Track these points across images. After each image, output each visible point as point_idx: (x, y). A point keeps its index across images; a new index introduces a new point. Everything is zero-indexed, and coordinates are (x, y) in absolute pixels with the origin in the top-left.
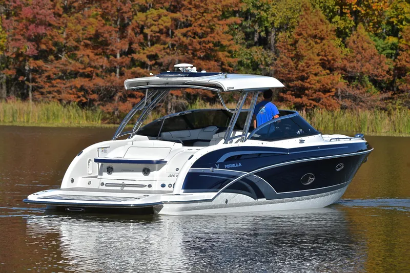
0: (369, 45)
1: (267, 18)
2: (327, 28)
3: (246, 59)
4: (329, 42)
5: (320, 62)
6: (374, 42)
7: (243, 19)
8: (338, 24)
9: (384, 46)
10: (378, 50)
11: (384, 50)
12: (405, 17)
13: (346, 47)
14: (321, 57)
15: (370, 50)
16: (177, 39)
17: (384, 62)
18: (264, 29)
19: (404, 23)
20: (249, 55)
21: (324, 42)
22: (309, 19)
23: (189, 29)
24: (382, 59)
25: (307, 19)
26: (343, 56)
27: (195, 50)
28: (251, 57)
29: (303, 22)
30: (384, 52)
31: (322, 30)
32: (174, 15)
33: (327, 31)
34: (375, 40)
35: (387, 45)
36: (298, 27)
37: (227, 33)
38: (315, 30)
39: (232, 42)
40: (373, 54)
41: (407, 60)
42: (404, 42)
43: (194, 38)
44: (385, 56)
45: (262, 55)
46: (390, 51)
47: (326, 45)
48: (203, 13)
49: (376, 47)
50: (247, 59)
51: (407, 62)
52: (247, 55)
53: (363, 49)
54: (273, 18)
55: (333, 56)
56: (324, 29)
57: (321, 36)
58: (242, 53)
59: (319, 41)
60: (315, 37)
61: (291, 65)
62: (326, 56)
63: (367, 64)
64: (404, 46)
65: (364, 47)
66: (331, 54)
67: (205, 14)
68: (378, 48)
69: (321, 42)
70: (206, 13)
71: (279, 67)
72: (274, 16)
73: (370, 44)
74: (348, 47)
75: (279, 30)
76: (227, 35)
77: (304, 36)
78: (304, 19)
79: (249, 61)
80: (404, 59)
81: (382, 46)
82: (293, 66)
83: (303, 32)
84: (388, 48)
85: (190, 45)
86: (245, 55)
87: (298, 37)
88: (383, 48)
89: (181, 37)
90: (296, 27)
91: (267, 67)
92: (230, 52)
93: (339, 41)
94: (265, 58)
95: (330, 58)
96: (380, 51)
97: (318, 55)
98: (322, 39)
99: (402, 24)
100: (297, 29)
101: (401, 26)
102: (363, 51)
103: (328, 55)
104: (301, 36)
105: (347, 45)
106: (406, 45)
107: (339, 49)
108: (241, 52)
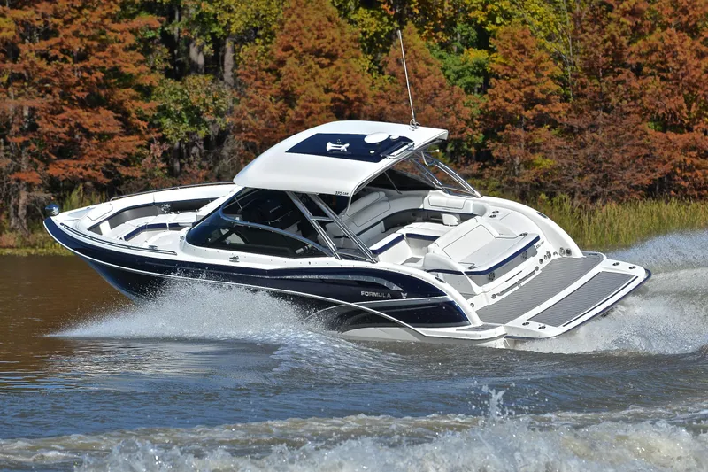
0: (429, 67)
1: (215, 16)
2: (342, 34)
3: (173, 101)
4: (346, 62)
5: (332, 105)
6: (439, 61)
7: (164, 19)
8: (363, 26)
9: (460, 68)
10: (448, 77)
11: (459, 76)
12: (501, 8)
13: (381, 72)
14: (332, 94)
15: (431, 78)
16: (26, 63)
17: (460, 101)
18: (209, 38)
19: (498, 20)
20: (179, 93)
21: (338, 62)
22: (305, 16)
23: (52, 41)
24: (455, 95)
25: (299, 16)
26: (376, 91)
27: (66, 87)
28: (186, 97)
29: (294, 22)
30: (460, 82)
31: (333, 40)
32: (20, 14)
33: (342, 42)
34: (441, 57)
35: (465, 66)
36: (280, 33)
37: (132, 48)
38: (318, 38)
39: (144, 68)
40: (437, 85)
41: (507, 95)
42: (500, 59)
43: (64, 60)
44: (463, 89)
45: (208, 92)
46: (472, 79)
47: (342, 69)
48: (80, 9)
49: (444, 70)
50: (176, 102)
51: (506, 100)
52: (176, 94)
53: (417, 77)
54: (227, 16)
55: (357, 91)
56: (335, 36)
57: (330, 50)
58: (164, 91)
59: (326, 61)
60: (318, 53)
61: (270, 112)
62: (342, 93)
63: (428, 106)
64: (500, 68)
65: (420, 71)
66: (353, 87)
67: (86, 11)
68: (447, 72)
69: (330, 64)
70: (88, 8)
71: (245, 118)
72: (230, 11)
73: (431, 64)
74: (386, 73)
75: (242, 39)
76: (132, 52)
77: (296, 52)
78: (294, 17)
79: (180, 107)
80: (500, 95)
81: (456, 68)
82: (274, 114)
83: (294, 45)
84: (467, 73)
85: (57, 75)
86: (171, 94)
87: (284, 54)
88: (457, 73)
89: (37, 60)
90: (278, 33)
91: (219, 118)
92: (139, 88)
93: (365, 61)
94: (215, 99)
95: (351, 96)
96: (451, 78)
97: (327, 91)
98: (332, 56)
99: (494, 23)
100: (280, 39)
101: (494, 27)
102: (417, 80)
103: (347, 91)
104: (290, 52)
105: (384, 69)
106: (505, 65)
107: (368, 78)
108: (162, 88)
